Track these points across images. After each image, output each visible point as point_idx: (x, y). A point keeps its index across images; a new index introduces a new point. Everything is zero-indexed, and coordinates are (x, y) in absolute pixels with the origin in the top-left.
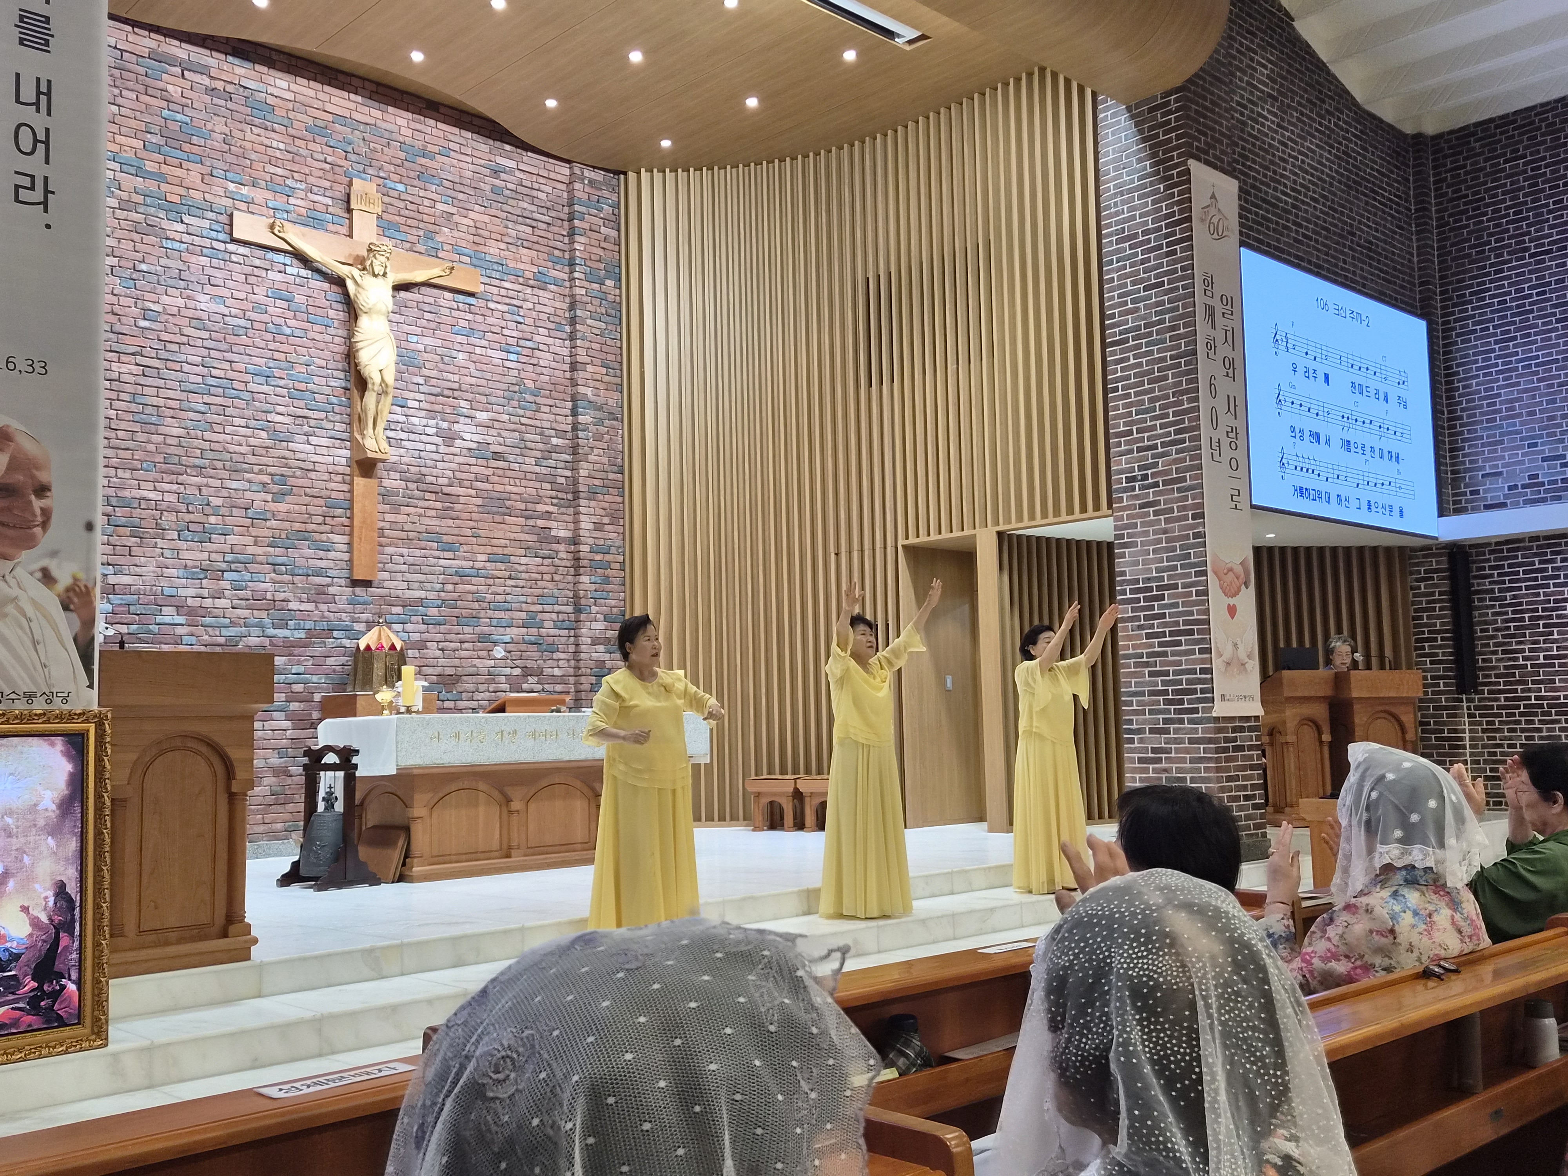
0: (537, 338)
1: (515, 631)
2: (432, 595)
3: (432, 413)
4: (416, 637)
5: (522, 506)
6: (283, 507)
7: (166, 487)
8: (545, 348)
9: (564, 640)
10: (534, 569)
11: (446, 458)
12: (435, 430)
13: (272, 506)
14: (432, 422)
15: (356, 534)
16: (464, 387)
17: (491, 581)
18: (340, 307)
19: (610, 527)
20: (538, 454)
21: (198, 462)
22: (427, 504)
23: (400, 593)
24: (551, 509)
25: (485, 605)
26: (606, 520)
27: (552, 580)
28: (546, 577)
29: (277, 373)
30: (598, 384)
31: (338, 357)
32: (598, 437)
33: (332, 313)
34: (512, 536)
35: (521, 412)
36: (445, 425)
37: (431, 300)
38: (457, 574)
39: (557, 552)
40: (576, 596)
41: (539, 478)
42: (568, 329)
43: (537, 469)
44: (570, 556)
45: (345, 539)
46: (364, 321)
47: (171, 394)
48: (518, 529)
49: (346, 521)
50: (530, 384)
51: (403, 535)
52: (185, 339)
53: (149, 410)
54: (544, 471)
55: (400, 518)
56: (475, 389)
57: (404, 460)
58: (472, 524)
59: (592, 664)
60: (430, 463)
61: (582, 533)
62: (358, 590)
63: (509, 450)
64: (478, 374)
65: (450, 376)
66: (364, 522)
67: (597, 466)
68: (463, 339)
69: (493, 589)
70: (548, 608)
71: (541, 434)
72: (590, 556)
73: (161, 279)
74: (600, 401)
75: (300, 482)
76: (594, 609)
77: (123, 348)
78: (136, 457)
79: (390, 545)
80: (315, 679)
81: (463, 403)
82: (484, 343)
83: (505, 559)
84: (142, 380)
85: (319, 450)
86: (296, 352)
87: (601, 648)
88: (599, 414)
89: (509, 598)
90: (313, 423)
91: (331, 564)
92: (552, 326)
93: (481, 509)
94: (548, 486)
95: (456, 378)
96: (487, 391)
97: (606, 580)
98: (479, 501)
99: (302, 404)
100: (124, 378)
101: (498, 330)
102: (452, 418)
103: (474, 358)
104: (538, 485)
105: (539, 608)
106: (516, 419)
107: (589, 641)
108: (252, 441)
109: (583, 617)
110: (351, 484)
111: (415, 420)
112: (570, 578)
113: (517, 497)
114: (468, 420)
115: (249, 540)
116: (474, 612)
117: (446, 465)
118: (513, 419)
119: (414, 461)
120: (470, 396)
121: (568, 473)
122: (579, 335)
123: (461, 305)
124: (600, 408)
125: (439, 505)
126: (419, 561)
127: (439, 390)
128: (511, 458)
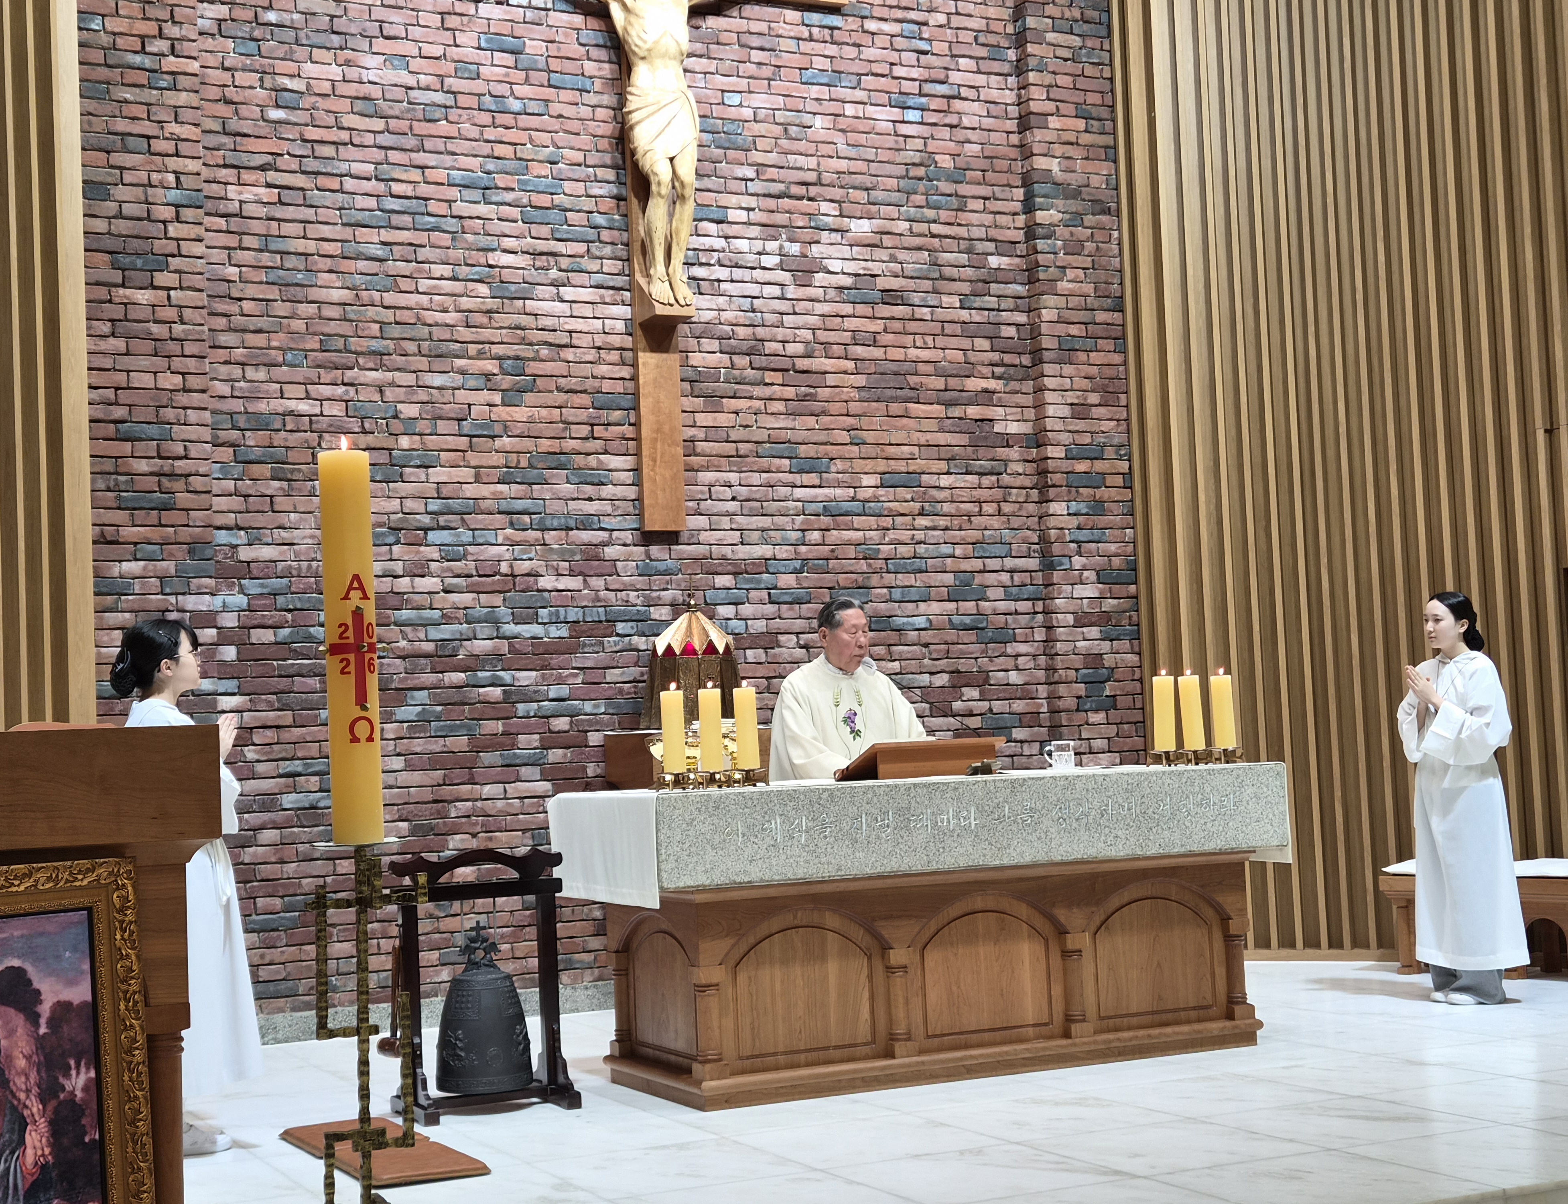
0: (955, 77)
1: (935, 607)
2: (783, 552)
3: (770, 229)
4: (759, 626)
5: (940, 383)
6: (520, 413)
7: (326, 391)
8: (972, 94)
9: (1024, 620)
10: (965, 495)
11: (801, 307)
12: (777, 259)
13: (502, 412)
14: (771, 246)
15: (645, 452)
16: (827, 177)
17: (887, 522)
18: (603, 54)
19: (1102, 411)
20: (966, 288)
21: (375, 345)
22: (767, 391)
23: (727, 551)
24: (992, 384)
25: (880, 564)
26: (1094, 398)
27: (1000, 513)
28: (988, 508)
29: (501, 180)
30: (1070, 151)
31: (604, 144)
32: (1074, 248)
33: (590, 67)
34: (923, 438)
35: (930, 213)
36: (794, 249)
37: (762, 27)
38: (827, 512)
39: (1006, 462)
40: (1044, 540)
41: (969, 331)
42: (1012, 55)
43: (964, 315)
44: (1030, 468)
45: (627, 462)
46: (641, 74)
47: (326, 231)
48: (933, 425)
49: (629, 431)
50: (945, 162)
51: (730, 448)
52: (344, 136)
53: (292, 262)
54: (977, 316)
55: (723, 419)
56: (847, 179)
57: (727, 316)
58: (850, 421)
59: (1078, 661)
60: (770, 318)
61: (1049, 424)
62: (655, 550)
63: (911, 284)
64: (852, 152)
65: (801, 161)
66: (658, 431)
67: (1074, 301)
68: (823, 92)
69: (891, 535)
70: (993, 564)
71: (969, 251)
72: (1066, 465)
73: (302, 34)
74: (1075, 180)
75: (549, 368)
76: (1078, 562)
77: (244, 159)
78: (274, 344)
79: (707, 469)
80: (588, 707)
81: (825, 207)
82: (860, 95)
83: (912, 479)
84: (279, 212)
85: (578, 309)
86: (531, 140)
87: (1094, 632)
88: (1074, 205)
89: (921, 549)
90: (565, 263)
91: (607, 507)
92: (983, 52)
93: (865, 394)
94: (985, 344)
95: (812, 162)
96: (868, 181)
97: (1098, 507)
98: (861, 380)
99: (545, 231)
100: (249, 210)
101: (884, 69)
102: (808, 234)
103: (843, 123)
104: (966, 343)
105: (977, 564)
106: (922, 228)
107: (1070, 619)
108: (465, 302)
109: (1056, 576)
110: (635, 365)
111: (742, 245)
112: (1031, 508)
113: (929, 368)
114: (838, 236)
115: (466, 474)
116: (860, 578)
117: (800, 320)
118: (918, 227)
119: (742, 317)
120: (837, 193)
121: (1022, 318)
122: (1032, 62)
123: (815, 31)
124: (1075, 194)
125: (790, 392)
126: (759, 493)
127: (781, 187)
128: (916, 298)
